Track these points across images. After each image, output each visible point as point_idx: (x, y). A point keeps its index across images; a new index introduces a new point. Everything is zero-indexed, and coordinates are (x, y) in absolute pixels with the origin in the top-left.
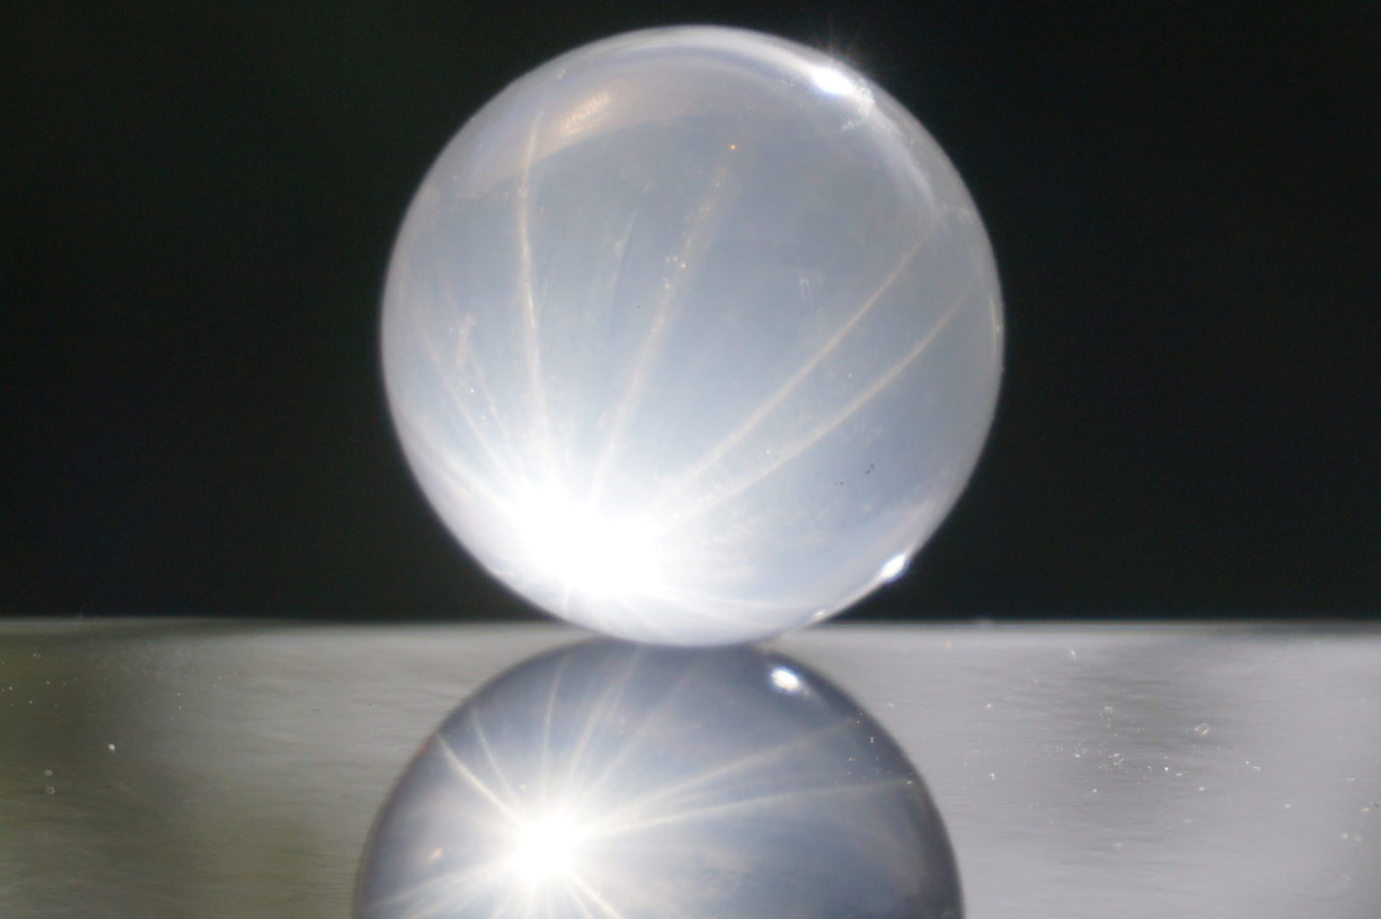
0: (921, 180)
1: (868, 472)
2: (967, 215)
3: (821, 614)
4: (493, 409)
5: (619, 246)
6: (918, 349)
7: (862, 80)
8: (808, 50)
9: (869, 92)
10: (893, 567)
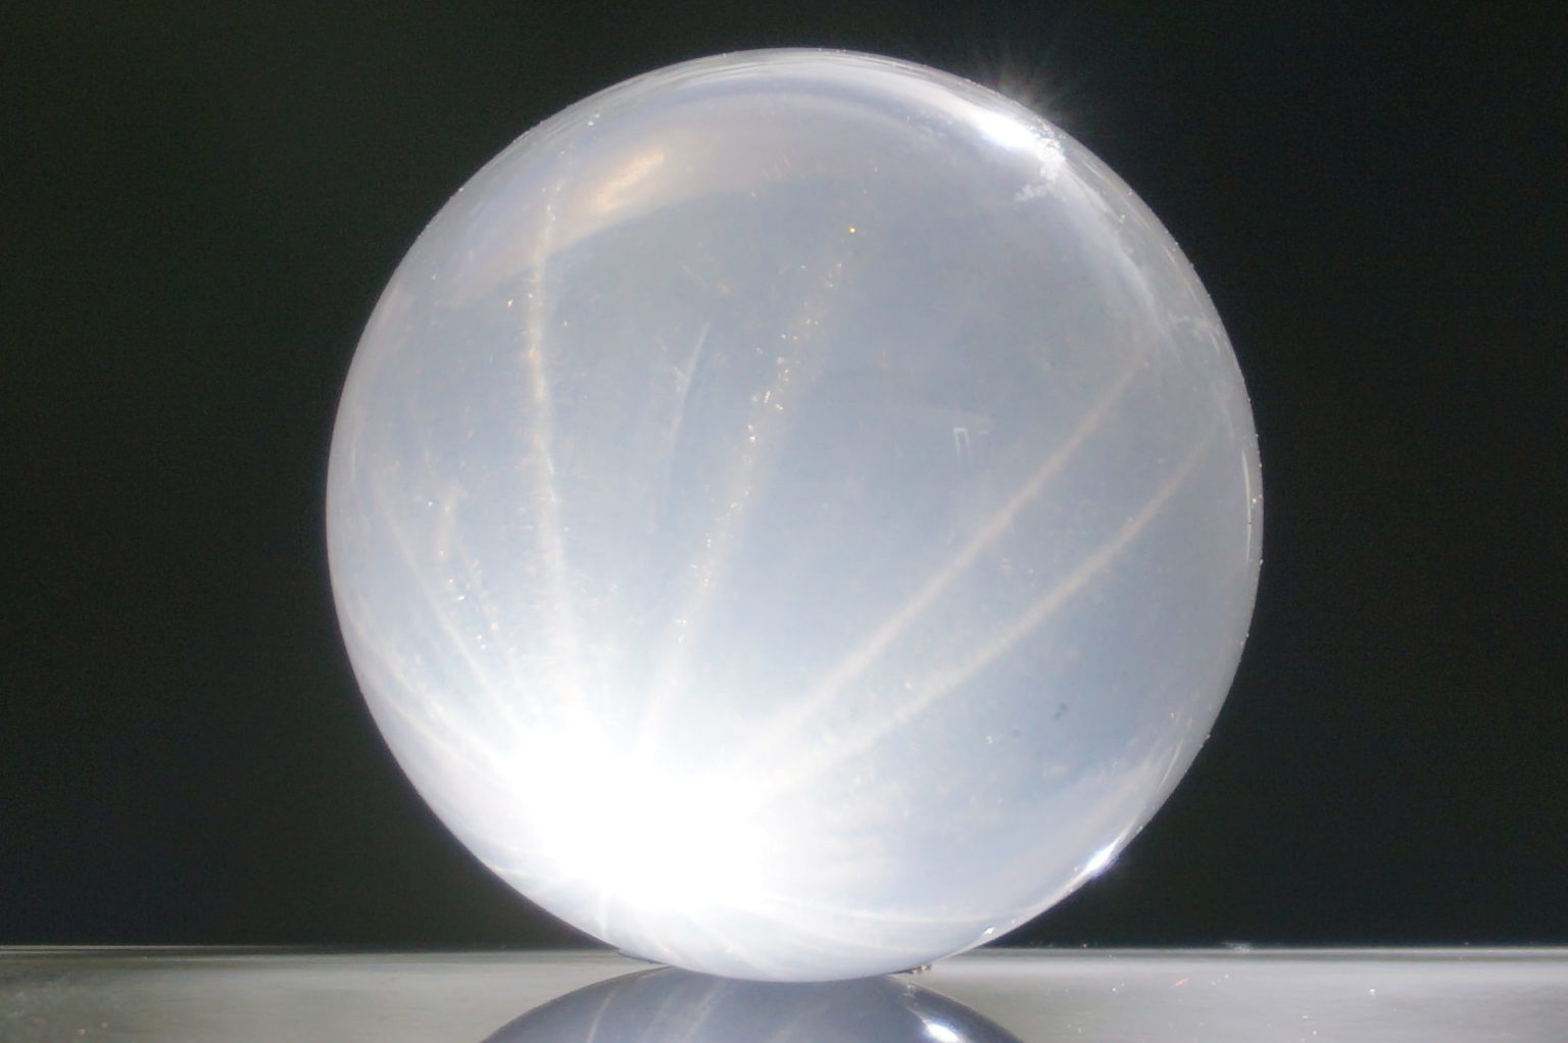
0: (1138, 278)
1: (1057, 716)
2: (1208, 329)
3: (991, 933)
4: (494, 626)
5: (683, 378)
6: (1132, 528)
7: (1047, 128)
8: (967, 84)
9: (1057, 144)
10: (1100, 861)
